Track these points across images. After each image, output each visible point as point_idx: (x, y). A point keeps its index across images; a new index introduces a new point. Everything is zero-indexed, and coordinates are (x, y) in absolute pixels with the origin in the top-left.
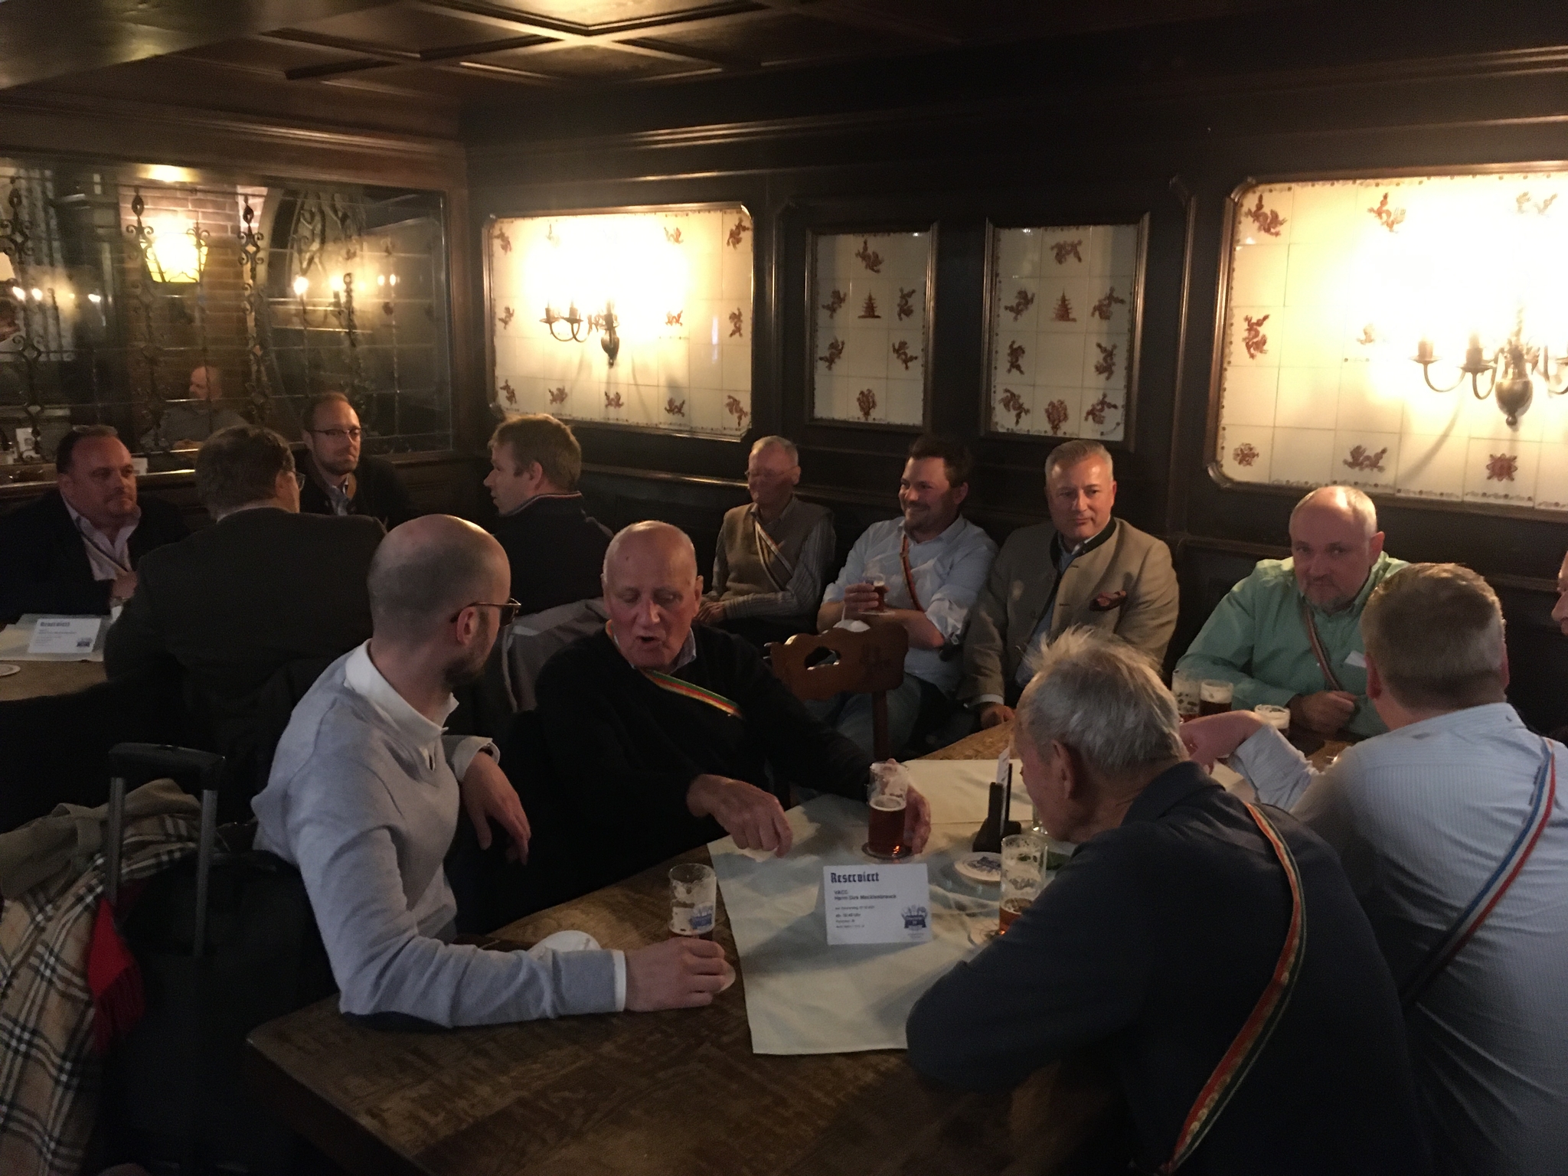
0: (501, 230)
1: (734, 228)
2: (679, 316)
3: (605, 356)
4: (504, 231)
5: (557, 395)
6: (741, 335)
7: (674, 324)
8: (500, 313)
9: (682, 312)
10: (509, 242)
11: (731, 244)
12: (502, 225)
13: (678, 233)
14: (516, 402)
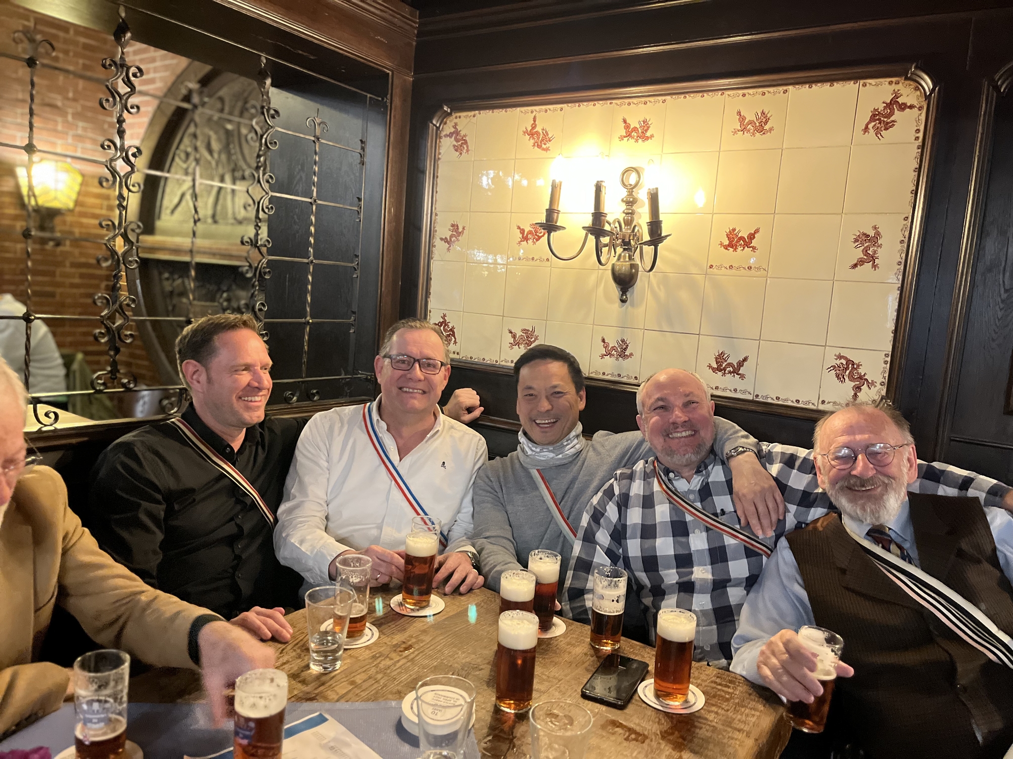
0: (455, 126)
1: (881, 107)
2: (752, 236)
3: (614, 290)
4: (459, 128)
5: (521, 337)
6: (875, 266)
7: (740, 249)
8: (442, 231)
9: (757, 231)
10: (466, 142)
11: (871, 131)
12: (456, 121)
13: (764, 119)
14: (455, 342)
